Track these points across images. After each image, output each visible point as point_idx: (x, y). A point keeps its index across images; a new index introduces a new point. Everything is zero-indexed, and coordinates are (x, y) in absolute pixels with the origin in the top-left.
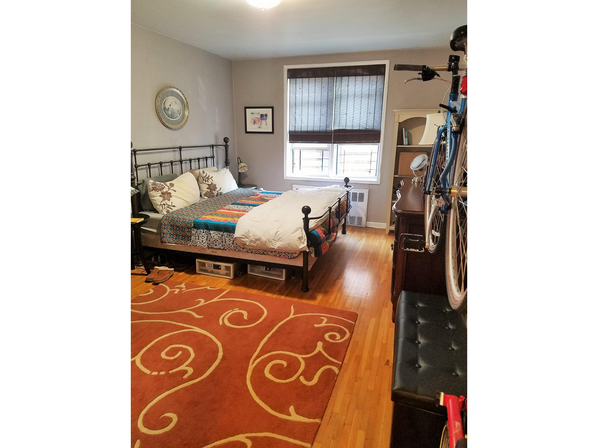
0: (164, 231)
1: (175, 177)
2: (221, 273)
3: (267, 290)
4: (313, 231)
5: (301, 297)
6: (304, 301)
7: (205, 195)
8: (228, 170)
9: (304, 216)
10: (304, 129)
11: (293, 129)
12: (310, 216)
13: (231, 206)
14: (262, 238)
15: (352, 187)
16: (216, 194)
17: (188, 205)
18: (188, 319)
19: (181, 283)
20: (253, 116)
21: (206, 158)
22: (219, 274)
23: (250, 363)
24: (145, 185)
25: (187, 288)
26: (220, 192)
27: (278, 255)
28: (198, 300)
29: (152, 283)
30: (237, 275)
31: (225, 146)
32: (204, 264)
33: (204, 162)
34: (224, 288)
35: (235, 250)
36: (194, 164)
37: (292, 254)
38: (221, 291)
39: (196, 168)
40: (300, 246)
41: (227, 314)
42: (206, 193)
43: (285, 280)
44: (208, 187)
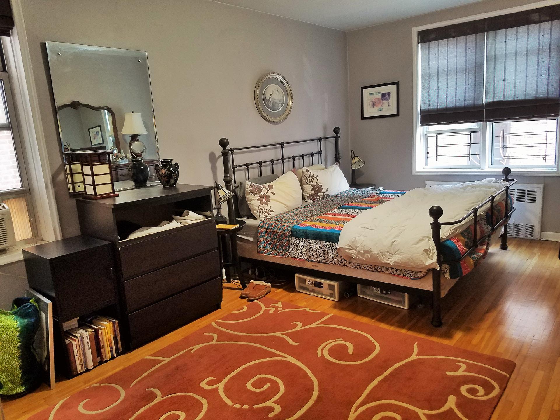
0: (261, 239)
1: (277, 177)
2: (324, 293)
3: (382, 320)
4: (447, 242)
5: (430, 334)
6: (434, 339)
7: (309, 198)
8: (338, 167)
9: (433, 220)
10: (442, 105)
11: (426, 107)
12: (441, 220)
13: (338, 210)
14: (373, 250)
15: (516, 180)
16: (321, 197)
17: (288, 210)
18: (281, 345)
19: (277, 302)
20: (372, 96)
21: (312, 154)
22: (321, 294)
23: (351, 410)
24: (242, 188)
25: (284, 308)
26: (326, 193)
27: (396, 274)
28: (294, 323)
29: (247, 299)
30: (344, 296)
31: (335, 137)
32: (304, 281)
33: (309, 159)
34: (326, 312)
35: (339, 264)
36: (298, 162)
37: (416, 272)
38: (323, 314)
39: (300, 166)
40: (426, 261)
41: (327, 345)
42: (310, 195)
43: (408, 309)
44: (313, 188)
